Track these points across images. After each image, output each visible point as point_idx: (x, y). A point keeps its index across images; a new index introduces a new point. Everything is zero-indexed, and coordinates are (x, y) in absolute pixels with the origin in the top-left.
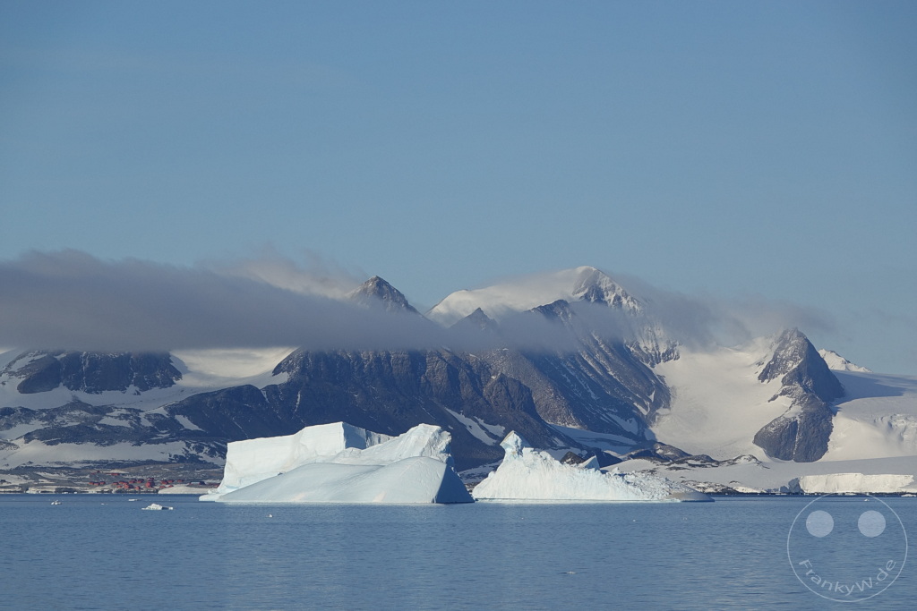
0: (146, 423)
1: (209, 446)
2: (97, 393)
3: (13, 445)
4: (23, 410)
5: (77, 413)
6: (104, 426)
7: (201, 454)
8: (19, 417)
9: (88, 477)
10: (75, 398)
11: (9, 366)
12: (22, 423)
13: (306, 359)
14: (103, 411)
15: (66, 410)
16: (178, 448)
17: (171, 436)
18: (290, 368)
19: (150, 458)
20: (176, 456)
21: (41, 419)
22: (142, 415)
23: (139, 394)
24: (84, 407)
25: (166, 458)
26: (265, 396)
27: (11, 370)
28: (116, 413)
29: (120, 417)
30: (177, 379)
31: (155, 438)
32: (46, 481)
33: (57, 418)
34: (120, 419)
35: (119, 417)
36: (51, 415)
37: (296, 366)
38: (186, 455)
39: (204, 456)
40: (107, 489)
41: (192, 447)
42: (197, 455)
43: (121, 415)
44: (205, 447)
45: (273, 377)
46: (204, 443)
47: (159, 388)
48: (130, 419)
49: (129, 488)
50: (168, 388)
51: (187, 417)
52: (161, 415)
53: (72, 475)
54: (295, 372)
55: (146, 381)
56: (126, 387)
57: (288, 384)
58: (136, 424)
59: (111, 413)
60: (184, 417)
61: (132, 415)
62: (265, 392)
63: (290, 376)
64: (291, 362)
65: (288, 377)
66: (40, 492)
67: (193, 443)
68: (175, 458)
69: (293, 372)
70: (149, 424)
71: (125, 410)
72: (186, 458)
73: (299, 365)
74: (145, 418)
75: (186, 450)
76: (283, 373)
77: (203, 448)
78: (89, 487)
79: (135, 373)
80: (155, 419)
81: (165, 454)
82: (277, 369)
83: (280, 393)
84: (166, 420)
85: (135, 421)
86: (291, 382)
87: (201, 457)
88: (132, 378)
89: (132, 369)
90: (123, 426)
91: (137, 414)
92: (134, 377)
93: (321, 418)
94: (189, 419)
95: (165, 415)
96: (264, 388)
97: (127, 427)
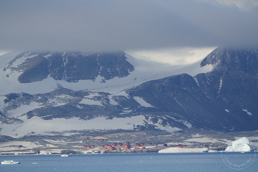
0: (114, 103)
1: (162, 118)
2: (75, 82)
3: (19, 120)
4: (25, 95)
5: (63, 96)
6: (84, 105)
7: (156, 124)
8: (22, 100)
9: (81, 142)
10: (59, 86)
11: (11, 63)
12: (24, 104)
13: (225, 54)
14: (81, 94)
15: (55, 94)
16: (140, 120)
17: (133, 112)
18: (213, 62)
20: (138, 126)
21: (38, 101)
22: (110, 97)
23: (104, 82)
24: (68, 92)
25: (131, 127)
26: (197, 82)
27: (13, 66)
28: (91, 96)
29: (95, 99)
30: (131, 71)
31: (122, 114)
32: (51, 146)
33: (49, 100)
34: (95, 100)
35: (93, 98)
36: (44, 98)
37: (218, 59)
38: (146, 125)
39: (158, 126)
40: (97, 150)
41: (150, 119)
42: (153, 125)
43: (95, 97)
44: (159, 119)
45: (201, 67)
46: (158, 116)
47: (119, 77)
48: (102, 100)
49: (113, 150)
50: (125, 77)
51: (142, 98)
52: (124, 97)
53: (68, 141)
54: (217, 64)
55: (109, 73)
56: (95, 77)
57: (213, 72)
58: (107, 104)
59: (87, 96)
60: (140, 98)
61: (103, 97)
62: (197, 79)
63: (214, 67)
64: (213, 57)
65: (213, 68)
66: (50, 154)
67: (151, 117)
68: (138, 128)
69: (216, 64)
70: (116, 103)
71: (98, 94)
72: (146, 128)
73: (220, 59)
74: (112, 99)
75: (145, 122)
76: (208, 64)
77: (158, 120)
78: (83, 149)
79: (101, 67)
80: (120, 100)
81: (130, 124)
82: (204, 62)
83: (207, 79)
84: (128, 100)
85: (105, 102)
86: (215, 71)
87: (157, 126)
88: (99, 71)
89: (98, 64)
90: (97, 105)
91: (106, 96)
92: (101, 70)
93: (237, 97)
94: (144, 99)
95: (126, 97)
96: (195, 76)
97: (100, 106)
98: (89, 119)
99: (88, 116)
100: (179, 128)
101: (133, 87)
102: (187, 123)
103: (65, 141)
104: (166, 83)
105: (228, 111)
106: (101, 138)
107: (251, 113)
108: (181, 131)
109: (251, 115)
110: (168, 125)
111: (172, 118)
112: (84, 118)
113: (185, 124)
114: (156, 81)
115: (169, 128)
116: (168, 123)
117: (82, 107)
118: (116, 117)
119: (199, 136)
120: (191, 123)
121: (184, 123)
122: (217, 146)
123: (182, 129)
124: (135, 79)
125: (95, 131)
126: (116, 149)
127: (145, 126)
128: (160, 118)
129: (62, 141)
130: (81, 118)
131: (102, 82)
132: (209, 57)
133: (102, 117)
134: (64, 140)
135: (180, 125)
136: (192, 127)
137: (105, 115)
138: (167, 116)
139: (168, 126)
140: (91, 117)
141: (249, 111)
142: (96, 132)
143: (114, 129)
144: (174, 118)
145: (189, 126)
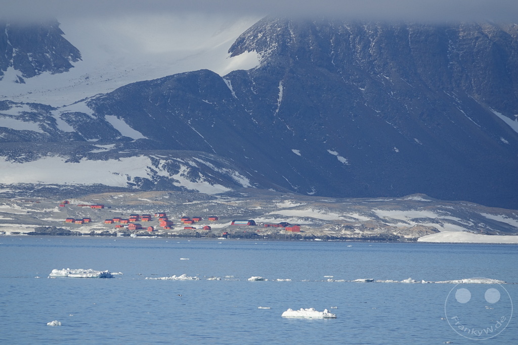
0: (65, 127)
1: (186, 164)
7: (175, 177)
9: (56, 210)
13: (285, 32)
16: (140, 166)
18: (260, 46)
19: (98, 181)
20: (137, 179)
22: (56, 115)
23: (22, 81)
25: (122, 182)
26: (231, 87)
28: (14, 111)
30: (75, 60)
31: (95, 151)
34: (25, 120)
35: (21, 116)
37: (271, 42)
38: (153, 177)
39: (181, 179)
40: (99, 229)
41: (162, 165)
42: (170, 177)
43: (25, 113)
44: (181, 165)
45: (232, 56)
46: (178, 159)
47: (51, 72)
48: (40, 121)
49: (136, 229)
50: (64, 72)
51: (123, 119)
52: (85, 114)
53: (28, 207)
54: (270, 51)
55: (31, 62)
56: (2, 71)
57: (263, 69)
58: (51, 128)
59: (6, 110)
60: (119, 118)
61: (41, 115)
62: (230, 81)
63: (263, 57)
64: (260, 35)
65: (261, 59)
66: (8, 233)
67: (165, 161)
68: (137, 182)
69: (267, 50)
70: (70, 129)
71: (28, 106)
72: (153, 183)
73: (276, 40)
74: (62, 119)
75: (152, 170)
76: (249, 52)
77: (179, 168)
78: (68, 226)
79: (14, 49)
80: (78, 122)
81: (120, 175)
82: (237, 46)
83: (252, 83)
84: (94, 122)
85: (48, 124)
86: (268, 66)
87: (177, 181)
88: (11, 57)
89: (9, 43)
90: (32, 131)
91: (47, 112)
92: (14, 55)
93: (315, 123)
94: (127, 122)
95: (90, 115)
96: (227, 76)
97: (39, 133)
98: (26, 160)
99: (26, 153)
100: (227, 187)
101: (100, 94)
102: (239, 177)
103: (20, 208)
104: (170, 89)
105: (299, 152)
106: (80, 202)
107: (345, 160)
108: (230, 192)
109: (347, 162)
110: (202, 180)
111: (208, 164)
112: (16, 159)
113: (236, 178)
114: (146, 84)
115: (204, 187)
116: (200, 174)
117: (4, 133)
118: (86, 158)
119: (293, 205)
120: (248, 177)
121: (233, 176)
122: (373, 229)
123: (233, 188)
124: (86, 79)
125: (47, 186)
126: (142, 228)
127: (151, 179)
128: (184, 164)
129: (14, 207)
130: (9, 157)
131: (17, 82)
132: (250, 36)
133: (56, 156)
134: (19, 205)
135: (227, 180)
136: (250, 186)
137: (62, 153)
138: (197, 159)
139: (201, 182)
140: (31, 157)
141: (341, 155)
142: (48, 188)
143: (86, 185)
144: (211, 165)
145: (245, 182)
